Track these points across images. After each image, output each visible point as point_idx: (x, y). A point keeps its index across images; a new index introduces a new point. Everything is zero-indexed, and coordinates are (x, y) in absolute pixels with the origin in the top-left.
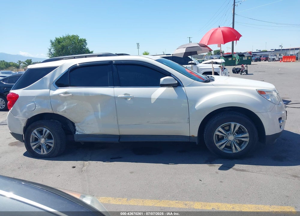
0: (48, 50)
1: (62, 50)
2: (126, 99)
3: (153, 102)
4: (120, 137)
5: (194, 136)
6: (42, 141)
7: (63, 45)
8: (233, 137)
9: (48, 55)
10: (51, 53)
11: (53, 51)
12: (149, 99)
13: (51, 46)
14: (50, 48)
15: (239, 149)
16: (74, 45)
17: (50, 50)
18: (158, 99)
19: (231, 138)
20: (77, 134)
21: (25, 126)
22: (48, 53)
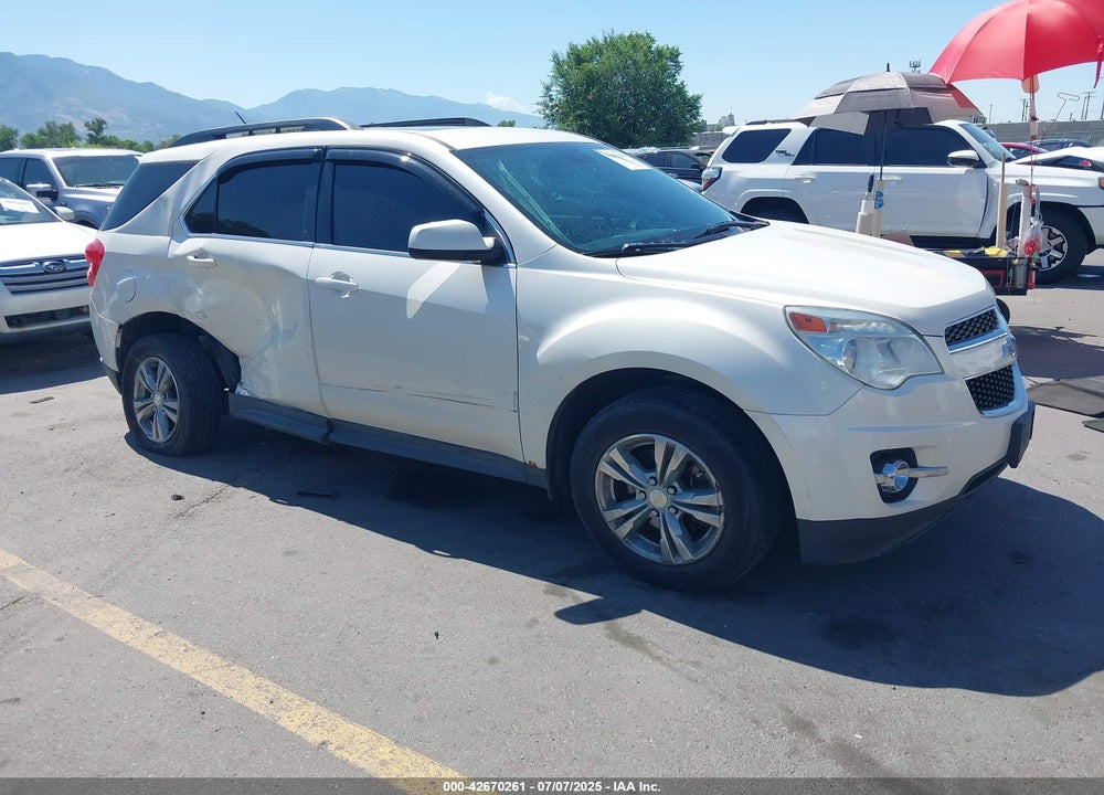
0: (541, 91)
1: (587, 92)
2: (336, 290)
3: (411, 312)
4: (332, 425)
5: (535, 467)
7: (590, 71)
8: (664, 496)
9: (541, 107)
10: (551, 100)
11: (556, 92)
12: (400, 302)
13: (552, 74)
14: (548, 81)
15: (687, 556)
16: (632, 71)
17: (548, 89)
18: (428, 307)
19: (658, 498)
20: (239, 395)
21: (119, 345)
22: (541, 100)
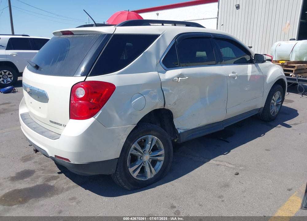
6: (147, 158)
